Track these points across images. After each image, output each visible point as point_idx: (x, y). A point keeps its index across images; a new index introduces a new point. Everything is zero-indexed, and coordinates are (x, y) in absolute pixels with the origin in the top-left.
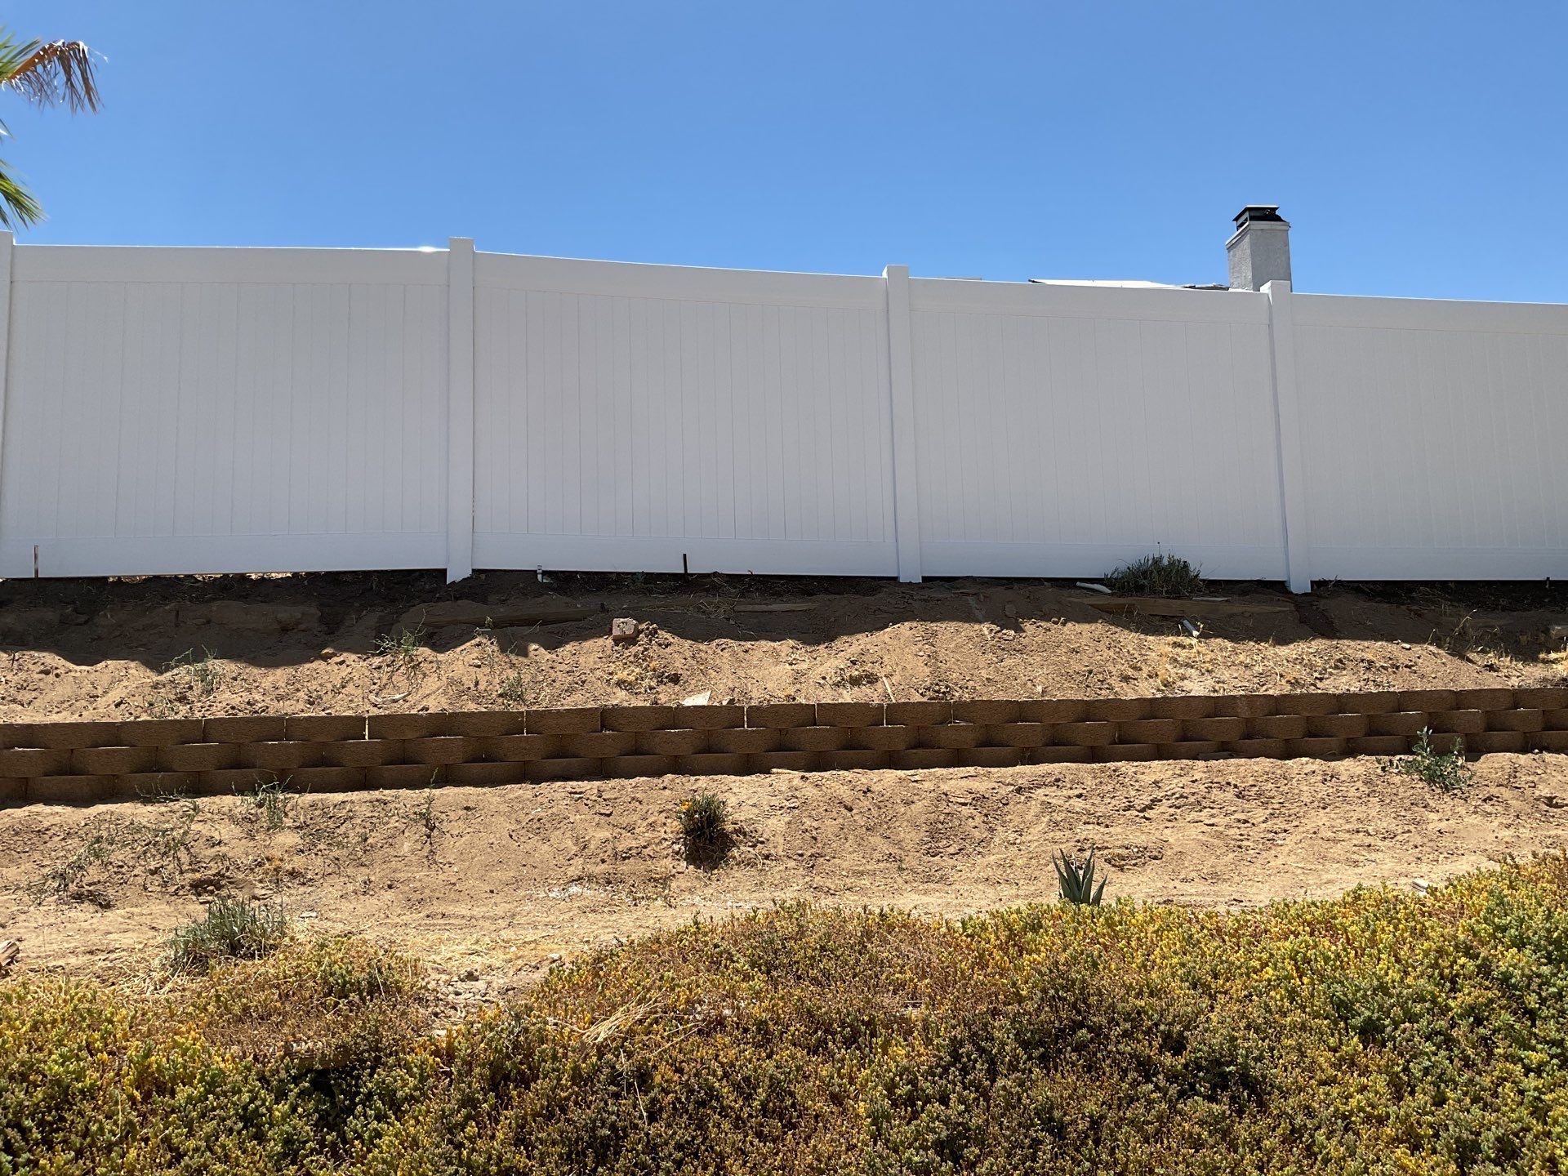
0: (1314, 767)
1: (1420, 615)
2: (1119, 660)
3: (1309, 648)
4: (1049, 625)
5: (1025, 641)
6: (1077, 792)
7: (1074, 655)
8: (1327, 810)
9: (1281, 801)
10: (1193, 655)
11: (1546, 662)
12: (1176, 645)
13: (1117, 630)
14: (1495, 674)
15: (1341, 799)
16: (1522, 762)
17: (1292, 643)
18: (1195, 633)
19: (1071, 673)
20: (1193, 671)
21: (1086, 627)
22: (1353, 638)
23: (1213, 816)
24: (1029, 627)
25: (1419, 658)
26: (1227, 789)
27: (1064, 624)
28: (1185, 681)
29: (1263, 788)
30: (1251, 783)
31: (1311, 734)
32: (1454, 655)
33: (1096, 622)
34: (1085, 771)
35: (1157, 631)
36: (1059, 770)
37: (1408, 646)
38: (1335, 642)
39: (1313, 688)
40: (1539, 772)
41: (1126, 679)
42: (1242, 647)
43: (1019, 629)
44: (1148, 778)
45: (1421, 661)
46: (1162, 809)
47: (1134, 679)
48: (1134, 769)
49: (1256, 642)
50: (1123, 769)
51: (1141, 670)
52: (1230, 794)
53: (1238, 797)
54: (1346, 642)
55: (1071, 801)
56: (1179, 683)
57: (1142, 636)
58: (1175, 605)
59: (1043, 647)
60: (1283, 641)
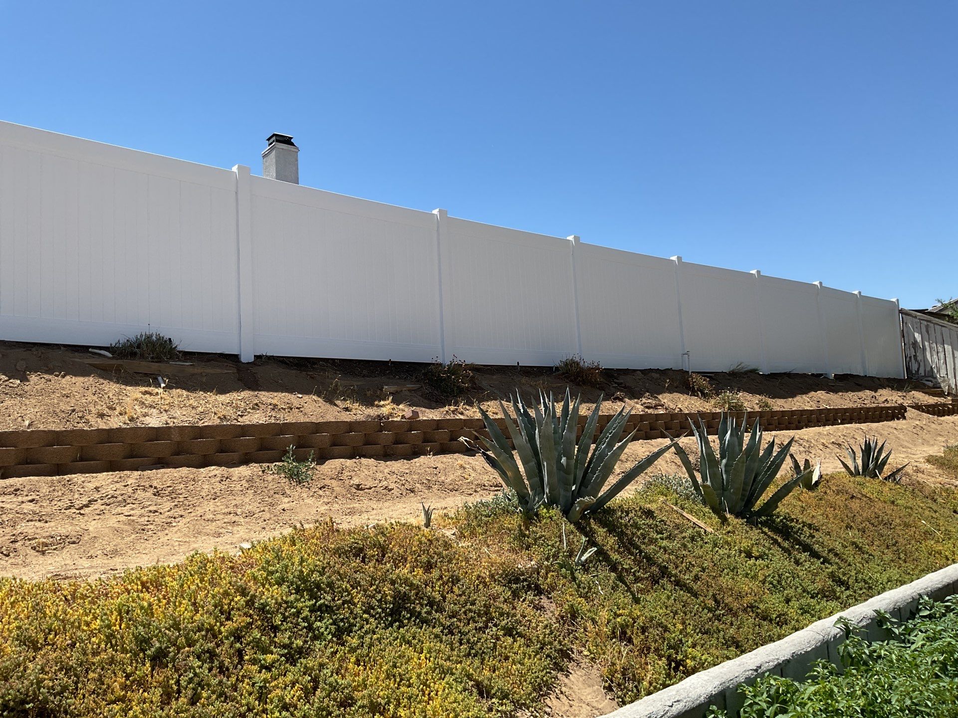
0: (217, 472)
1: (312, 378)
2: (100, 402)
3: (238, 396)
4: (51, 377)
5: (26, 388)
6: (30, 498)
7: (64, 399)
8: (216, 500)
9: (186, 496)
10: (157, 400)
11: (378, 406)
12: (146, 393)
13: (104, 382)
14: (348, 413)
15: (229, 492)
16: (348, 464)
17: (229, 393)
18: (163, 385)
19: (58, 410)
20: (155, 410)
21: (81, 379)
22: (268, 391)
23: (132, 509)
24: (34, 378)
25: (306, 403)
26: (149, 490)
27: (63, 377)
28: (147, 417)
29: (176, 488)
30: (168, 485)
31: (222, 451)
32: (326, 402)
33: (89, 376)
34: (42, 483)
35: (135, 383)
36: (21, 482)
37: (300, 396)
38: (256, 393)
39: (236, 421)
40: (356, 469)
41: (102, 416)
42: (195, 395)
43: (24, 379)
44: (91, 486)
45: (306, 405)
46: (95, 507)
47: (108, 416)
48: (83, 479)
49: (204, 392)
50: (76, 479)
51: (115, 409)
52: (149, 493)
53: (155, 495)
54: (263, 393)
55: (23, 506)
56: (141, 419)
57: (123, 387)
58: (155, 366)
59: (41, 393)
60: (222, 391)
